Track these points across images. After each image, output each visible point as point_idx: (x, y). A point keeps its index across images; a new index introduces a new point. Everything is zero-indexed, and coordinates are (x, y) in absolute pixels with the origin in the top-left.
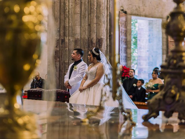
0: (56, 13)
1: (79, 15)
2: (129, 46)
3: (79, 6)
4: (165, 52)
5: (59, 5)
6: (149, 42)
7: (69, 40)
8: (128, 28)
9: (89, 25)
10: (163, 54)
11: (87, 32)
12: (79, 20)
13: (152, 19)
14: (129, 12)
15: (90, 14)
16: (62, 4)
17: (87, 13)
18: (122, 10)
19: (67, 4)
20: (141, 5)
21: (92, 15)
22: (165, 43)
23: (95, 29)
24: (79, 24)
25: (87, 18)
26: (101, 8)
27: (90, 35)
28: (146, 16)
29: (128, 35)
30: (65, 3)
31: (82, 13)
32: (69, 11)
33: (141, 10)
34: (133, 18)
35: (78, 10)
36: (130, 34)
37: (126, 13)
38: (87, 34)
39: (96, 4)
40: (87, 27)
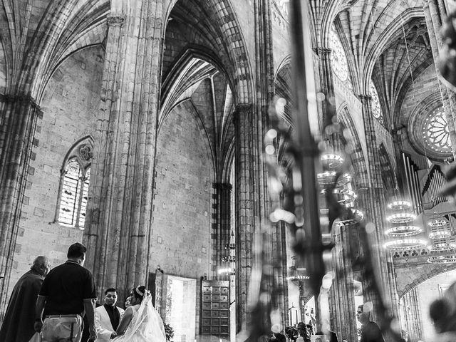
0: (90, 259)
1: (117, 262)
2: (164, 306)
3: (117, 252)
4: (199, 313)
5: (94, 251)
6: (183, 302)
7: (102, 290)
8: (164, 287)
9: (127, 274)
10: (196, 315)
11: (124, 281)
12: (116, 268)
13: (186, 279)
14: (165, 271)
15: (129, 262)
16: (98, 249)
17: (125, 260)
18: (159, 269)
19: (104, 250)
20: (177, 265)
21: (131, 262)
22: (199, 304)
23: (134, 278)
24: (116, 272)
25: (125, 266)
26: (142, 255)
27: (127, 285)
28: (181, 276)
29: (163, 294)
30: (101, 249)
31: (121, 260)
32: (105, 258)
33: (177, 269)
34: (169, 277)
35: (116, 256)
36: (166, 294)
37: (162, 272)
38: (124, 283)
39: (136, 251)
40: (124, 277)
